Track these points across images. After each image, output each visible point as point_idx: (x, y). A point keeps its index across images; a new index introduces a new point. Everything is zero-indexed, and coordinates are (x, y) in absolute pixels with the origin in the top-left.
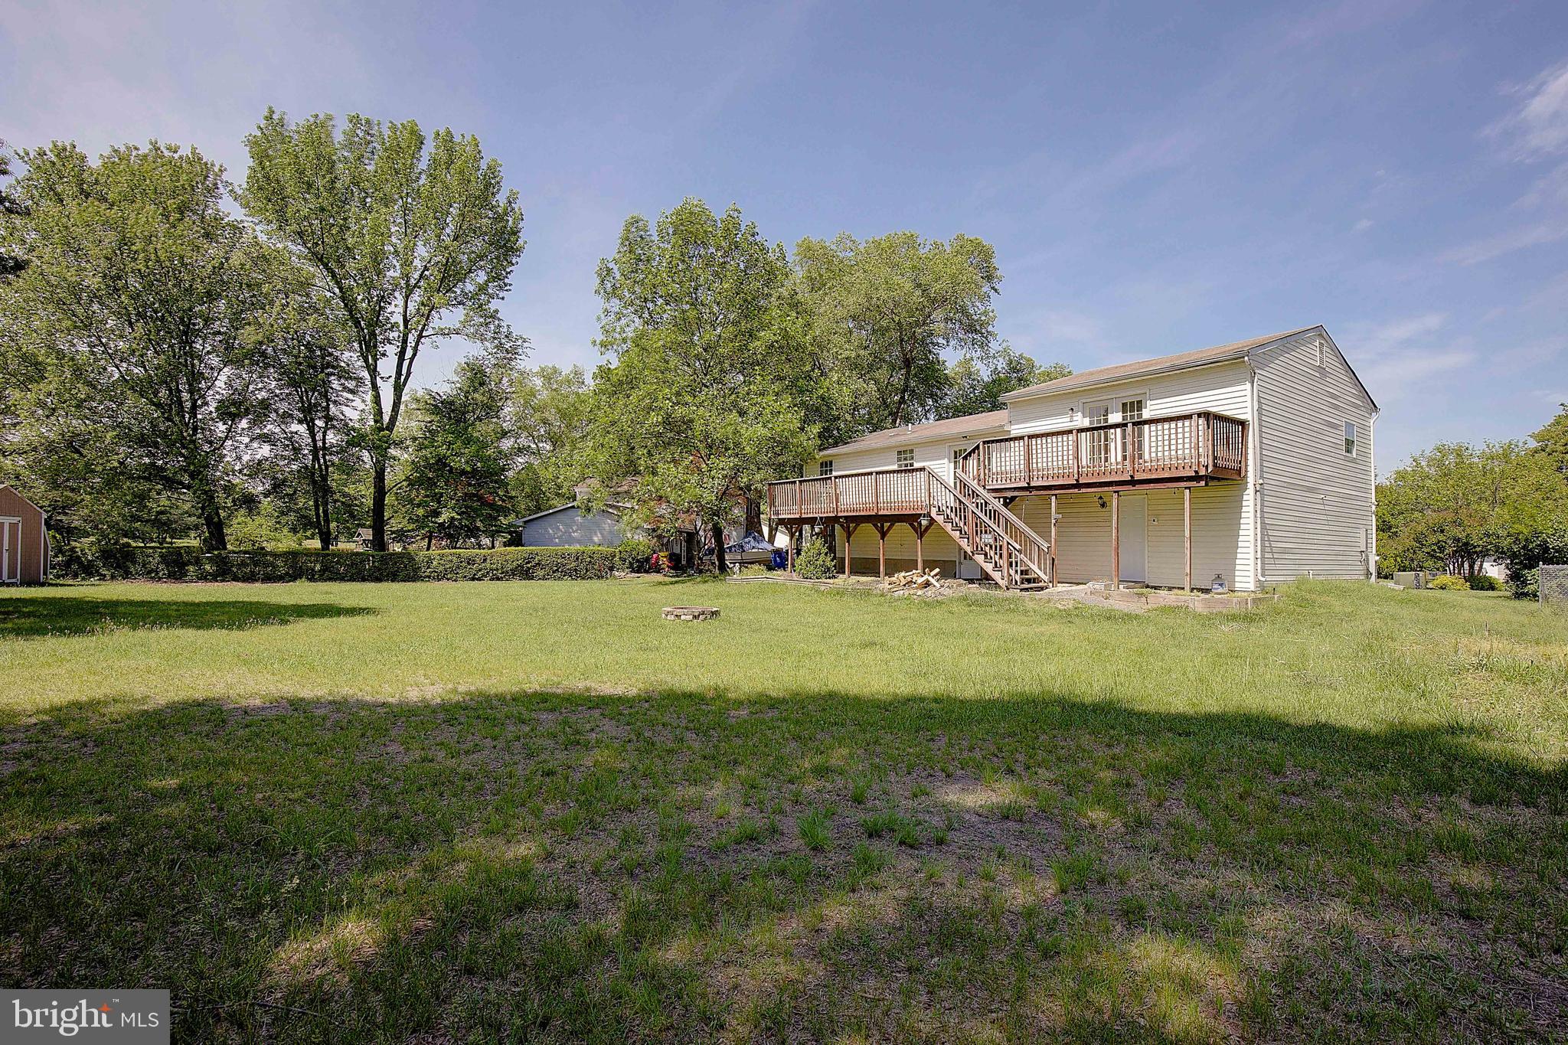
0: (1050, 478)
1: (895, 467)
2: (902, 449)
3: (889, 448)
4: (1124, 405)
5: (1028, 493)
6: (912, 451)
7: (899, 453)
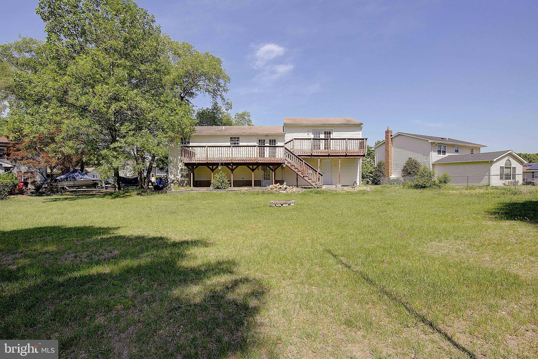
0: (319, 153)
1: (229, 144)
2: (233, 137)
3: (227, 136)
4: (325, 132)
5: (310, 157)
6: (239, 138)
7: (231, 138)
